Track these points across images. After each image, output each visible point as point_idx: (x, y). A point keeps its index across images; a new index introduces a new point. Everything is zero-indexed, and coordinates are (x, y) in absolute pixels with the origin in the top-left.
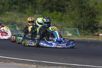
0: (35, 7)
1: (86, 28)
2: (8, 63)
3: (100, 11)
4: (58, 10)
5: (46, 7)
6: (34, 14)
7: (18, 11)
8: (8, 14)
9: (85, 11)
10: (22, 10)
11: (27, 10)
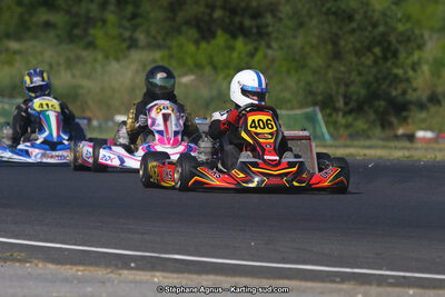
0: (134, 16)
1: (358, 108)
2: (17, 264)
3: (417, 32)
4: (236, 31)
5: (181, 16)
6: (129, 47)
7: (58, 36)
8: (15, 52)
9: (353, 31)
10: (77, 33)
11: (97, 33)
